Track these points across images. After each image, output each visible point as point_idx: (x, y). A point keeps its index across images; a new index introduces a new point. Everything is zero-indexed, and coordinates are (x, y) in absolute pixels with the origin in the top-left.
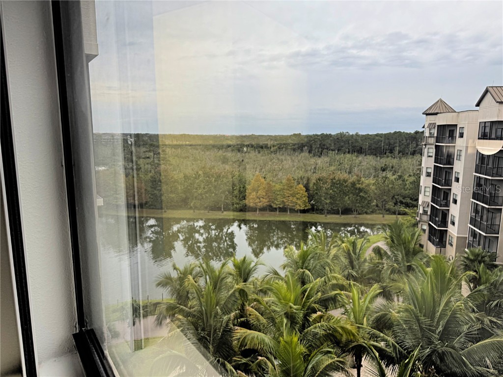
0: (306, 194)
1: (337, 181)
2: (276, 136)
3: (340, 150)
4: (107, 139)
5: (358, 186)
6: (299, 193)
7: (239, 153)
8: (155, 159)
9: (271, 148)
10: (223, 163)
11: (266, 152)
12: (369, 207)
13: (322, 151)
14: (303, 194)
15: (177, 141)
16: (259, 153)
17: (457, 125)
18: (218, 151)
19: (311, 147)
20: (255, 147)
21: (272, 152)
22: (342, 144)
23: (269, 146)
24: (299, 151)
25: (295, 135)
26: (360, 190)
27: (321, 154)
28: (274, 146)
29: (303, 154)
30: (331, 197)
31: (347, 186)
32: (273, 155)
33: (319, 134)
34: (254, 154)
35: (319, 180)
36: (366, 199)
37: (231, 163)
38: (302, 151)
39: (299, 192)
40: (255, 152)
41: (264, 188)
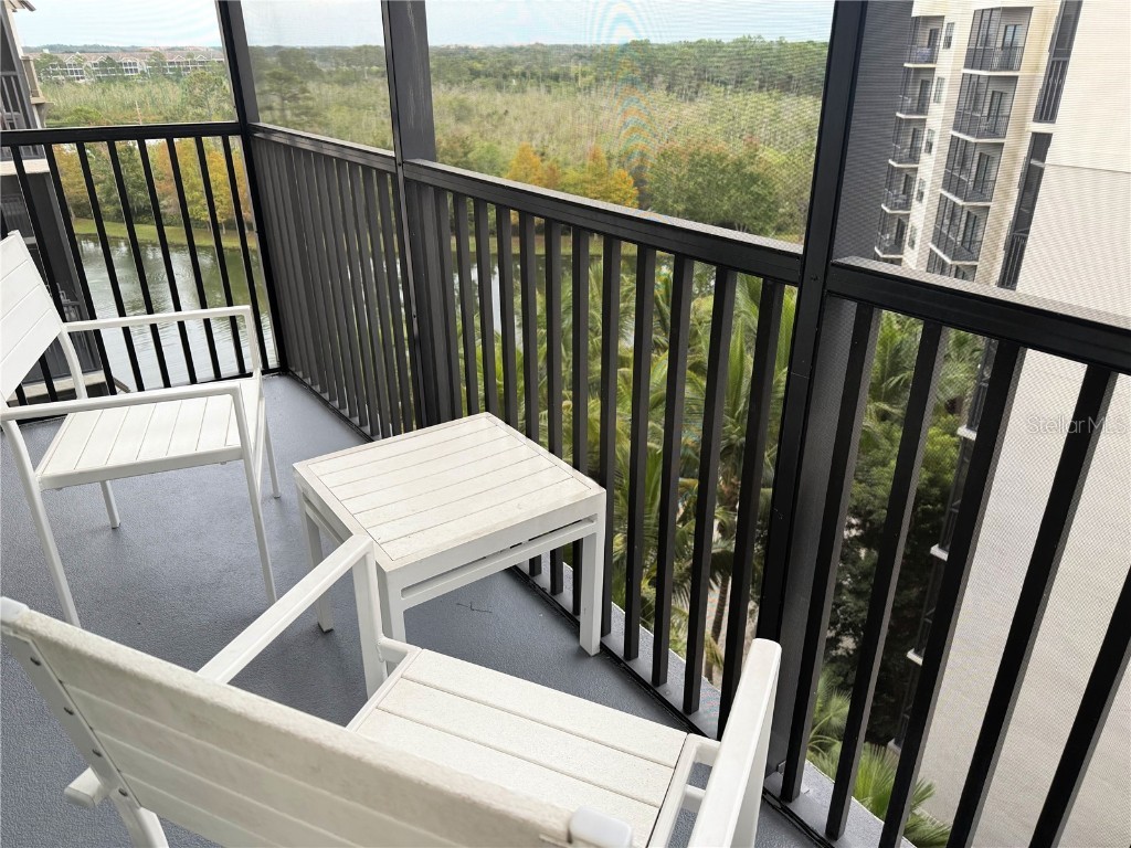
0: (634, 191)
1: (704, 158)
2: (593, 49)
3: (741, 82)
4: (179, 63)
5: (749, 169)
6: (619, 190)
7: (499, 94)
8: (288, 113)
9: (577, 79)
10: (459, 119)
11: (564, 90)
12: (770, 217)
13: (698, 86)
14: (626, 193)
15: (348, 65)
16: (549, 92)
17: (943, 17)
18: (450, 89)
19: (673, 75)
20: (538, 78)
21: (579, 90)
22: (747, 68)
23: (572, 75)
24: (645, 85)
25: (634, 44)
26: (754, 179)
27: (696, 93)
28: (584, 74)
29: (651, 95)
30: (689, 198)
31: (723, 171)
32: (580, 97)
33: (694, 40)
34: (536, 94)
35: (664, 158)
36: (764, 199)
37: (477, 119)
38: (651, 86)
39: (618, 186)
40: (538, 90)
41: (539, 179)
